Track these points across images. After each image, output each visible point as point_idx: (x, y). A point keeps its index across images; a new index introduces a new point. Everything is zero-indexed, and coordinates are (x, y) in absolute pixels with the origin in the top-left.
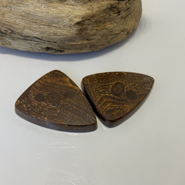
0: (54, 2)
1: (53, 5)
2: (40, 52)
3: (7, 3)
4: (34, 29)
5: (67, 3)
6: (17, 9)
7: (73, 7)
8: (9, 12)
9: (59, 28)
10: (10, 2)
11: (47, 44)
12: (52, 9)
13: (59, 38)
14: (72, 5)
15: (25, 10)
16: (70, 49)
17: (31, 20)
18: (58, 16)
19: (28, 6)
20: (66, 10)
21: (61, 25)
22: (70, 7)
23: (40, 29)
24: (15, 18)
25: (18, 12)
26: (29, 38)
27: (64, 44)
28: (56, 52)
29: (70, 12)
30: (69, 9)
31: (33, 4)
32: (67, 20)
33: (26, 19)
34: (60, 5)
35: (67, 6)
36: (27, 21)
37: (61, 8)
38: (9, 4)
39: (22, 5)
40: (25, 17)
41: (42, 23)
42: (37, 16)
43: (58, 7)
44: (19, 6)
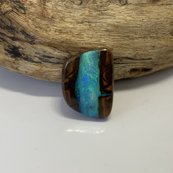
0: (146, 5)
1: (146, 9)
2: (120, 78)
3: (84, 16)
4: (126, 47)
5: (161, 3)
6: (99, 23)
7: (171, 7)
8: (88, 30)
9: (157, 38)
10: (88, 14)
11: (137, 64)
12: (146, 14)
13: (156, 52)
14: (168, 4)
15: (112, 23)
16: (163, 64)
17: (121, 35)
18: (157, 22)
19: (115, 15)
20: (163, 12)
21: (161, 33)
22: (167, 8)
23: (134, 44)
24: (99, 36)
25: (101, 27)
26: (118, 60)
27: (159, 58)
28: (140, 74)
29: (169, 13)
30: (167, 10)
31: (120, 12)
32: (167, 25)
33: (114, 35)
34: (154, 7)
35: (163, 6)
36: (116, 38)
37: (157, 11)
38: (87, 17)
39: (107, 17)
40: (113, 31)
41: (135, 36)
42: (129, 27)
43: (153, 10)
44: (103, 18)
